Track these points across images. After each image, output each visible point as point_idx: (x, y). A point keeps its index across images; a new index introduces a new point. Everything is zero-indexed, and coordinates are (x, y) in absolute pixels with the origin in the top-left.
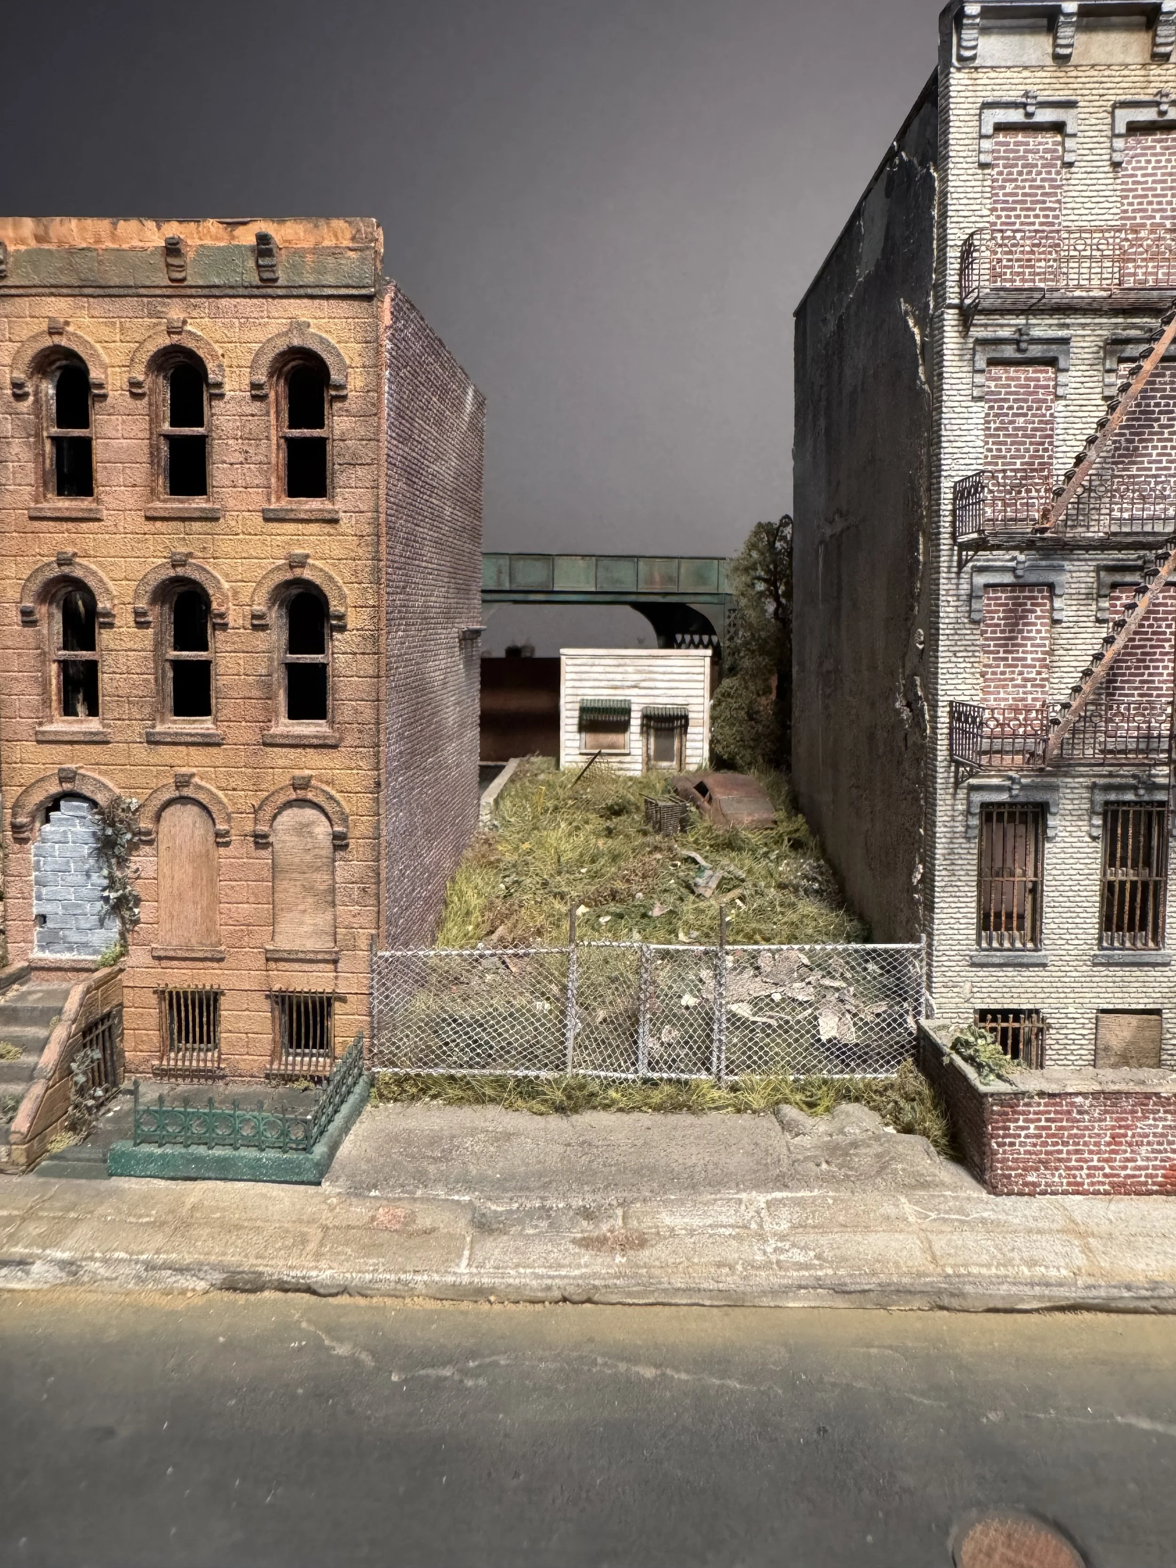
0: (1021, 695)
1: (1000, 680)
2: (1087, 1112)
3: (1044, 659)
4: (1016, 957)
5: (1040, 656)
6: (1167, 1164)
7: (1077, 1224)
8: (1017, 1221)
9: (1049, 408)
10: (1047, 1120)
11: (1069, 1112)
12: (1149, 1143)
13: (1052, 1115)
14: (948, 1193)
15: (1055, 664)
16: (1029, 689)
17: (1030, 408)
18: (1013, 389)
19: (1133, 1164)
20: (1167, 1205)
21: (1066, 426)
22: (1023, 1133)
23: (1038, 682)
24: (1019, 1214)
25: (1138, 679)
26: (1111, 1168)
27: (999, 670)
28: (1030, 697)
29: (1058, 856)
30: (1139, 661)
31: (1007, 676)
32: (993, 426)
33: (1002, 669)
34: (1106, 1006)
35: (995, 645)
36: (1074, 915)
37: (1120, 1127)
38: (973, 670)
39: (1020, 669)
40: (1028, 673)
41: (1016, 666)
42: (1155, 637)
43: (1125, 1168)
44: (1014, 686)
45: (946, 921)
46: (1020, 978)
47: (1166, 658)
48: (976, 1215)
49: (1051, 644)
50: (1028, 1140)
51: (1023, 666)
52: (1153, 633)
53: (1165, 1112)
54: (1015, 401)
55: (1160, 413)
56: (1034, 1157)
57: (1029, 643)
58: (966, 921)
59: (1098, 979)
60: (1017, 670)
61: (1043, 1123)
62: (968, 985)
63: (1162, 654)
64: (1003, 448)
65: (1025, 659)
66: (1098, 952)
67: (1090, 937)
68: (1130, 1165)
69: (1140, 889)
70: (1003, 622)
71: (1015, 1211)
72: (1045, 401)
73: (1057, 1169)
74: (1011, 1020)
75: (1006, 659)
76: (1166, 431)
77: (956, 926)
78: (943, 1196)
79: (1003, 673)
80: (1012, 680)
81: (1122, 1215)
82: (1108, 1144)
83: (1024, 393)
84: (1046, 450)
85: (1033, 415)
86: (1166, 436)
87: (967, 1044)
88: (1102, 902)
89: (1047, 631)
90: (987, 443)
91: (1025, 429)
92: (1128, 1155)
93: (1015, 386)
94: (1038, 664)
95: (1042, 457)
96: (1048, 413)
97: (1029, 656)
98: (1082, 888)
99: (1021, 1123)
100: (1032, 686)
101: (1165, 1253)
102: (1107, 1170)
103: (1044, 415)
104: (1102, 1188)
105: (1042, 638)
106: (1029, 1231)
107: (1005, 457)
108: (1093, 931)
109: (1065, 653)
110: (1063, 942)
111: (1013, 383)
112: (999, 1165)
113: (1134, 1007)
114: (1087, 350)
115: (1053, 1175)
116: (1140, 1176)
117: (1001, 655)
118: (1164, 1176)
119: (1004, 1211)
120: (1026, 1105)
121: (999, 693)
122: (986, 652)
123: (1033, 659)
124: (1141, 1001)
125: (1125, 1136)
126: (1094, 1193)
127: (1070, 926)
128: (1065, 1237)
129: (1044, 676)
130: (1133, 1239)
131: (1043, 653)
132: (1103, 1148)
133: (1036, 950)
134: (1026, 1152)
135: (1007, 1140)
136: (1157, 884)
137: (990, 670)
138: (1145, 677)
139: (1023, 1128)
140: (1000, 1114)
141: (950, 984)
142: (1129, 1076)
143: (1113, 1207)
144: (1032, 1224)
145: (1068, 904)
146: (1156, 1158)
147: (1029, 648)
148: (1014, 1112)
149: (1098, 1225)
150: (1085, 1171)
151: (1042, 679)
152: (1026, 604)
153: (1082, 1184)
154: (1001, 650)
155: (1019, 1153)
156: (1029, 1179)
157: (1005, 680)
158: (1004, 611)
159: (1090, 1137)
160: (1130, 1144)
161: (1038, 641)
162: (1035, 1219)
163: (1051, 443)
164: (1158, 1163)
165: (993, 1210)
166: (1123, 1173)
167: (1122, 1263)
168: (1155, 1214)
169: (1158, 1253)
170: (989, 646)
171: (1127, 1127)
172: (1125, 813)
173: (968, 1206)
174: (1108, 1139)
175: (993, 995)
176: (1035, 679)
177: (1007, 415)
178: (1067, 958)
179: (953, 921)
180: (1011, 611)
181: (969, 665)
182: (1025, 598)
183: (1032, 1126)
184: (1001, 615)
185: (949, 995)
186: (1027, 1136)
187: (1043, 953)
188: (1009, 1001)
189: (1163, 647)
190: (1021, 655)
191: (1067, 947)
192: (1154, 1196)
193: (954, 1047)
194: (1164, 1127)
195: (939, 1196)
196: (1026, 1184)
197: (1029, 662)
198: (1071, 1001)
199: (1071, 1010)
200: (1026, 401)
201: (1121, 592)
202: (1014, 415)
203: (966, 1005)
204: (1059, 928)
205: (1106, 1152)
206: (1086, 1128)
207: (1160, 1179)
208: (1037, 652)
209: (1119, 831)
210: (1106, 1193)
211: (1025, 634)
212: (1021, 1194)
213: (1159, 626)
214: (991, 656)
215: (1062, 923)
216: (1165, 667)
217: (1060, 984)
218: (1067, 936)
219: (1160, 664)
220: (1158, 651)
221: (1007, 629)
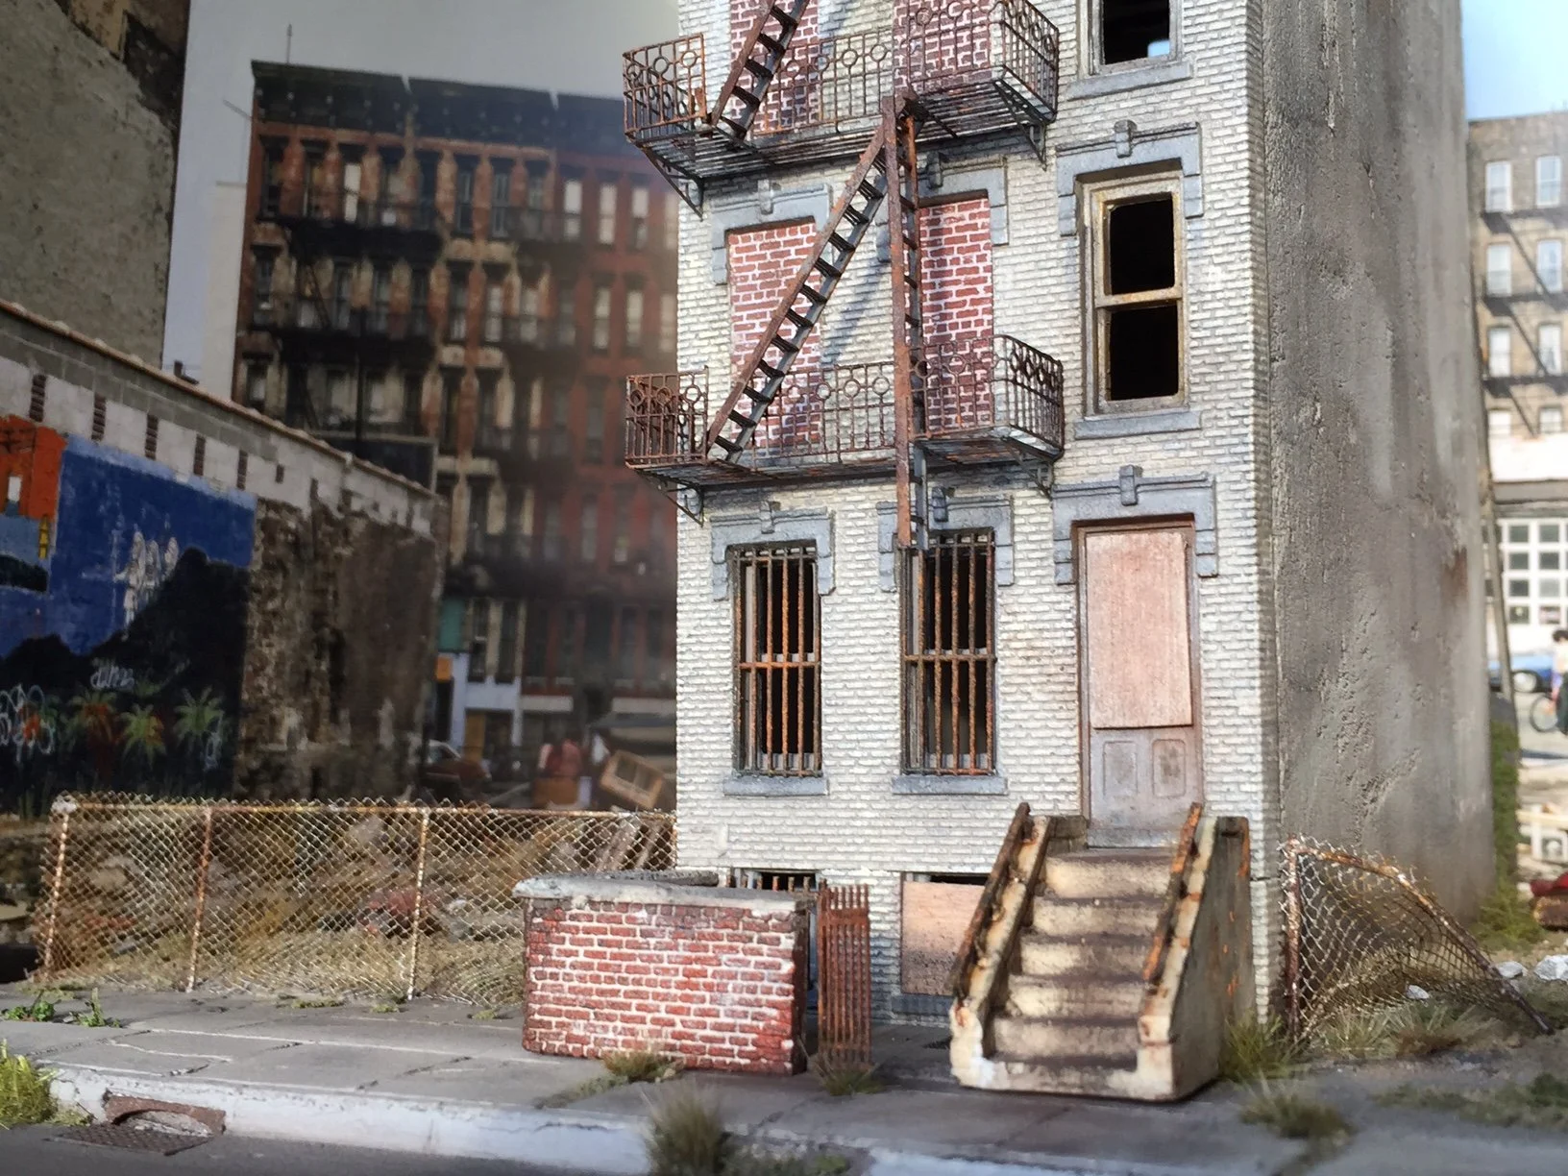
2: (653, 934)
6: (761, 1025)
10: (601, 943)
11: (629, 933)
12: (736, 989)
13: (609, 937)
15: (827, 335)
22: (569, 961)
23: (806, 364)
26: (683, 1024)
28: (795, 387)
30: (943, 317)
32: (740, 10)
34: (914, 868)
35: (750, 317)
36: (865, 718)
37: (697, 960)
38: (719, 356)
42: (962, 278)
43: (703, 1025)
45: (692, 731)
47: (980, 308)
50: (575, 972)
52: (960, 272)
56: (581, 997)
58: (718, 729)
59: (902, 823)
61: (596, 948)
62: (725, 829)
63: (974, 302)
66: (898, 778)
67: (888, 753)
68: (709, 1020)
69: (955, 673)
70: (759, 282)
73: (611, 1019)
77: (705, 739)
82: (680, 986)
90: (734, 36)
92: (707, 1005)
98: (874, 675)
99: (567, 946)
100: (799, 371)
108: (893, 744)
109: (839, 317)
110: (852, 762)
112: (537, 1007)
115: (606, 1028)
116: (723, 1040)
117: (757, 329)
118: (756, 1043)
120: (573, 918)
122: (738, 328)
124: (967, 860)
125: (704, 974)
127: (860, 736)
129: (814, 354)
132: (673, 991)
133: (816, 774)
134: (572, 990)
135: (549, 970)
136: (981, 666)
137: (743, 353)
139: (569, 954)
140: (543, 930)
141: (702, 828)
145: (855, 702)
146: (746, 1014)
148: (559, 929)
150: (649, 1026)
151: (811, 360)
152: (788, 253)
154: (757, 323)
155: (563, 991)
158: (761, 267)
159: (656, 972)
160: (709, 987)
164: (748, 1021)
166: (700, 1033)
170: (741, 318)
171: (707, 961)
174: (680, 978)
175: (756, 847)
176: (802, 360)
178: (858, 788)
179: (700, 730)
180: (769, 265)
181: (716, 349)
182: (787, 243)
183: (581, 950)
184: (757, 272)
185: (699, 845)
186: (573, 966)
187: (824, 779)
188: (778, 856)
189: (975, 292)
191: (856, 770)
194: (758, 964)
196: (569, 1039)
198: (865, 858)
199: (865, 872)
203: (721, 861)
204: (846, 740)
205: (677, 997)
206: (652, 959)
207: (751, 1048)
212: (566, 1054)
213: (967, 261)
214: (744, 332)
215: (849, 732)
216: (979, 323)
217: (848, 831)
218: (857, 754)
219: (972, 319)
220: (968, 298)
221: (765, 291)
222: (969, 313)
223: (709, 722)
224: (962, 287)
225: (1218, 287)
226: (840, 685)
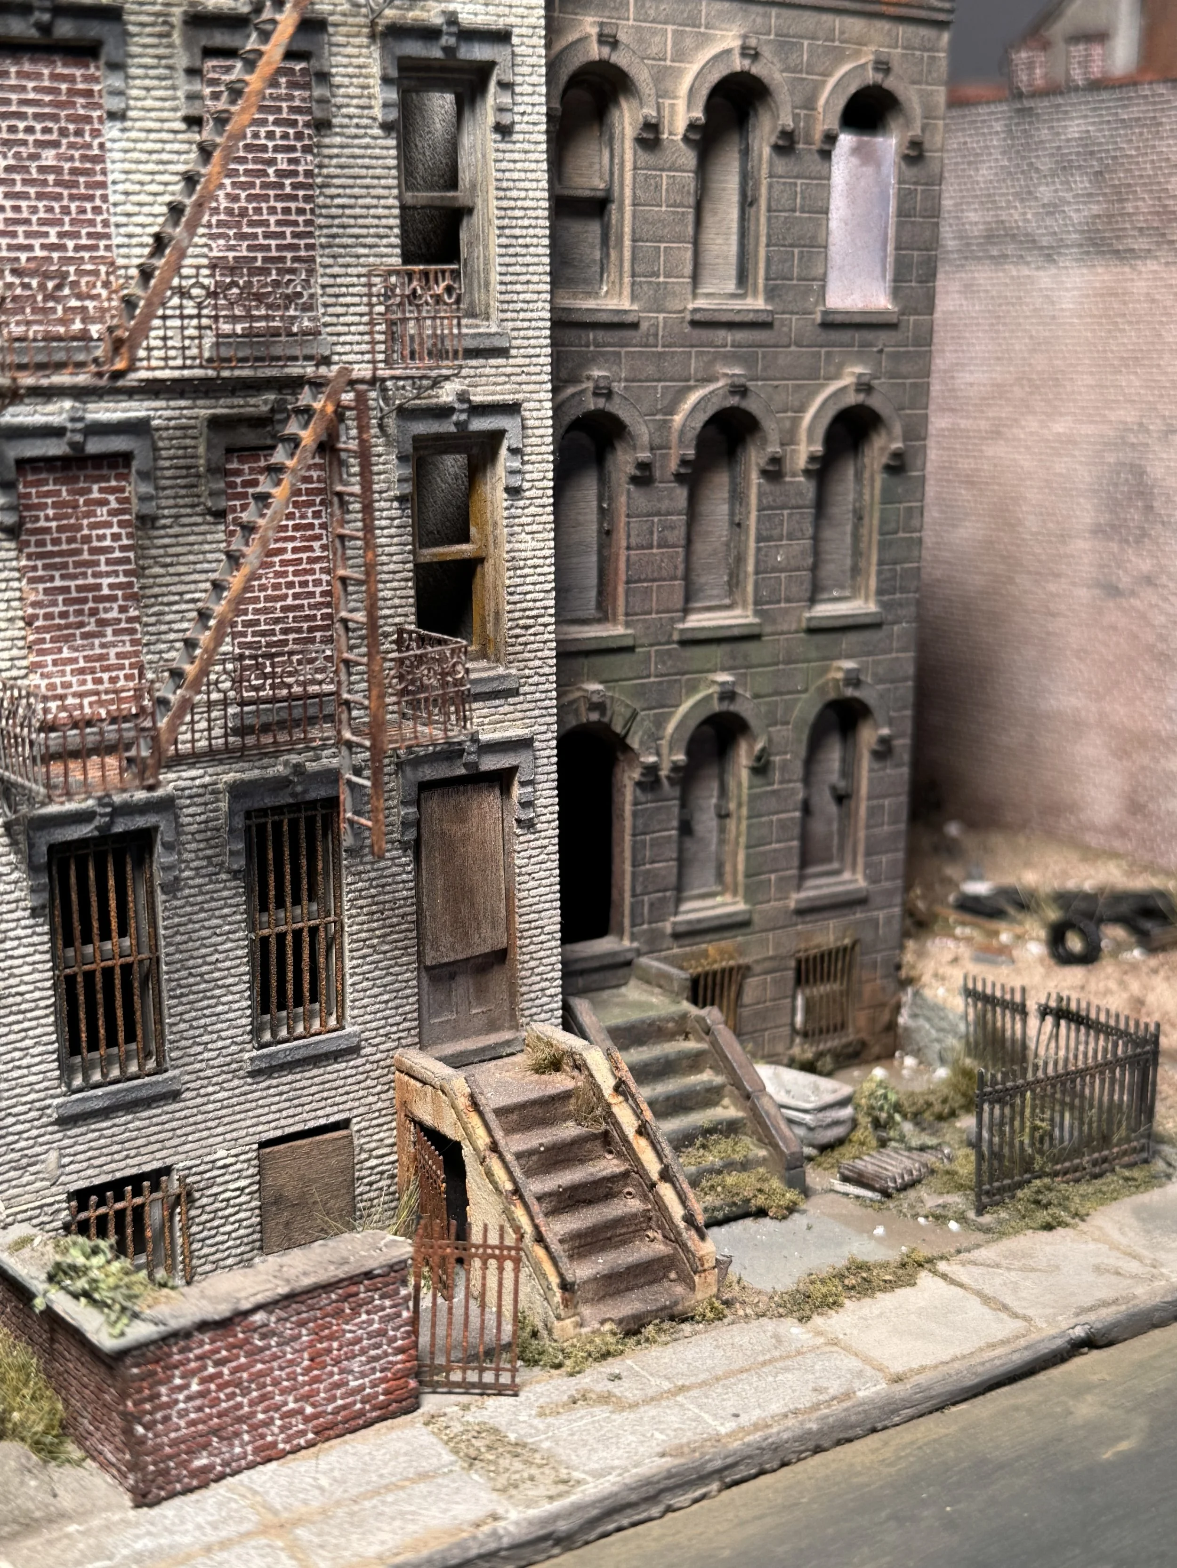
0: (98, 651)
1: (59, 627)
2: (273, 1333)
3: (130, 585)
4: (127, 1090)
5: (122, 579)
6: (388, 1374)
7: (276, 1513)
8: (187, 1540)
9: (95, 133)
10: (216, 1364)
11: (247, 1341)
12: (363, 1352)
13: (223, 1354)
14: (72, 1528)
15: (149, 592)
16: (110, 638)
17: (63, 132)
18: (32, 96)
19: (343, 1390)
20: (394, 1435)
21: (127, 166)
22: (182, 1396)
23: (123, 625)
24: (190, 1526)
25: (278, 605)
26: (314, 1405)
27: (56, 610)
28: (112, 652)
29: (181, 911)
30: (278, 574)
31: (72, 619)
32: (2, 162)
33: (61, 608)
34: (272, 1134)
35: (46, 567)
36: (212, 1002)
37: (322, 1340)
38: (11, 613)
39: (91, 604)
40: (106, 610)
41: (85, 601)
42: (298, 534)
43: (333, 1399)
44: (85, 636)
46: (138, 1124)
47: (317, 566)
48: (125, 1552)
49: (137, 558)
50: (190, 1405)
51: (97, 599)
52: (296, 528)
53: (382, 1297)
54: (37, 117)
55: (276, 149)
56: (201, 1427)
57: (102, 558)
58: (41, 1049)
59: (256, 1095)
60: (86, 607)
61: (210, 1371)
62: (53, 1155)
63: (311, 560)
64: (24, 204)
65: (98, 587)
66: (255, 1053)
67: (239, 1031)
68: (339, 1392)
70: (54, 524)
71: (182, 1522)
72: (88, 119)
73: (237, 1434)
74: (129, 1195)
75: (67, 590)
76: (288, 182)
77: (24, 1062)
78: (68, 1536)
79: (64, 615)
80: (81, 625)
81: (336, 1474)
82: (307, 1371)
83: (50, 104)
84: (97, 210)
85: (71, 146)
86: (288, 190)
87: (75, 1271)
88: (252, 973)
89: (130, 536)
91: (57, 170)
92: (336, 1378)
93: (35, 89)
94: (120, 593)
95: (92, 223)
96: (96, 143)
97: (105, 581)
98: (221, 957)
99: (177, 1382)
100: (115, 633)
101: (402, 1514)
102: (309, 1410)
103: (89, 146)
104: (302, 1442)
105: (123, 549)
106: (208, 1549)
107: (27, 222)
108: (244, 1021)
109: (161, 571)
110: (199, 1049)
111: (31, 85)
112: (149, 1459)
113: (312, 1124)
114: (148, 30)
115: (232, 1446)
116: (355, 1403)
117: (58, 583)
118: (386, 1393)
119: (166, 1529)
120: (181, 1351)
121: (60, 650)
122: (31, 581)
123: (111, 586)
125: (329, 1351)
126: (293, 1452)
127: (208, 1021)
128: (263, 1541)
129: (133, 613)
130: (356, 1508)
131: (127, 573)
132: (300, 1379)
133: (160, 1070)
134: (189, 1424)
135: (159, 1415)
137: (41, 612)
138: (290, 601)
140: (142, 1378)
141: (24, 1161)
142: (327, 1257)
143: (323, 1465)
144: (212, 1536)
145: (202, 987)
146: (374, 1370)
147: (103, 568)
148: (166, 1368)
149: (305, 1502)
150: (278, 1423)
151: (130, 620)
152: (90, 491)
153: (274, 1444)
154: (57, 574)
155: (178, 1429)
156: (198, 1463)
157: (68, 626)
158: (55, 505)
159: (281, 1369)
160: (337, 1362)
161: (117, 554)
162: (215, 1526)
163: (105, 198)
164: (377, 1375)
165: (149, 1533)
166: (331, 1408)
167: (347, 1554)
168: (379, 1455)
169: (393, 1519)
170: (35, 568)
171: (331, 1338)
172: (277, 826)
173: (109, 1541)
174: (306, 1363)
175: (96, 1162)
176: (119, 621)
177: (24, 143)
178: (209, 1073)
179: (17, 1054)
180: (65, 504)
181: (4, 606)
182: (88, 478)
183: (194, 1380)
184: (50, 512)
185: (24, 1180)
186: (188, 1399)
187: (170, 1074)
188: (122, 1164)
189: (312, 549)
190: (91, 581)
191: (206, 1055)
192: (377, 1426)
193: (51, 1278)
194: (380, 1320)
195: (59, 1539)
196: (193, 1474)
197: (106, 591)
198: (220, 1139)
199: (222, 1153)
200: (55, 118)
201: (241, 461)
202: (38, 143)
203: (54, 1189)
204: (192, 1027)
205: (304, 1384)
206: (275, 1358)
207: (381, 1398)
208: (116, 574)
209: (271, 856)
210: (311, 1445)
211: (95, 544)
212: (189, 1490)
213: (303, 517)
214: (41, 587)
215: (196, 1019)
216: (317, 583)
217: (200, 1118)
218: (206, 1038)
219: (310, 578)
220: (304, 556)
221: (64, 537)
222: (306, 572)
223: (28, 1043)
224: (297, 544)
225: (529, 554)
226: (184, 973)
